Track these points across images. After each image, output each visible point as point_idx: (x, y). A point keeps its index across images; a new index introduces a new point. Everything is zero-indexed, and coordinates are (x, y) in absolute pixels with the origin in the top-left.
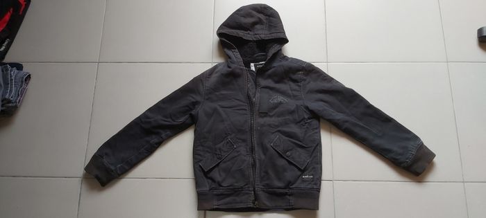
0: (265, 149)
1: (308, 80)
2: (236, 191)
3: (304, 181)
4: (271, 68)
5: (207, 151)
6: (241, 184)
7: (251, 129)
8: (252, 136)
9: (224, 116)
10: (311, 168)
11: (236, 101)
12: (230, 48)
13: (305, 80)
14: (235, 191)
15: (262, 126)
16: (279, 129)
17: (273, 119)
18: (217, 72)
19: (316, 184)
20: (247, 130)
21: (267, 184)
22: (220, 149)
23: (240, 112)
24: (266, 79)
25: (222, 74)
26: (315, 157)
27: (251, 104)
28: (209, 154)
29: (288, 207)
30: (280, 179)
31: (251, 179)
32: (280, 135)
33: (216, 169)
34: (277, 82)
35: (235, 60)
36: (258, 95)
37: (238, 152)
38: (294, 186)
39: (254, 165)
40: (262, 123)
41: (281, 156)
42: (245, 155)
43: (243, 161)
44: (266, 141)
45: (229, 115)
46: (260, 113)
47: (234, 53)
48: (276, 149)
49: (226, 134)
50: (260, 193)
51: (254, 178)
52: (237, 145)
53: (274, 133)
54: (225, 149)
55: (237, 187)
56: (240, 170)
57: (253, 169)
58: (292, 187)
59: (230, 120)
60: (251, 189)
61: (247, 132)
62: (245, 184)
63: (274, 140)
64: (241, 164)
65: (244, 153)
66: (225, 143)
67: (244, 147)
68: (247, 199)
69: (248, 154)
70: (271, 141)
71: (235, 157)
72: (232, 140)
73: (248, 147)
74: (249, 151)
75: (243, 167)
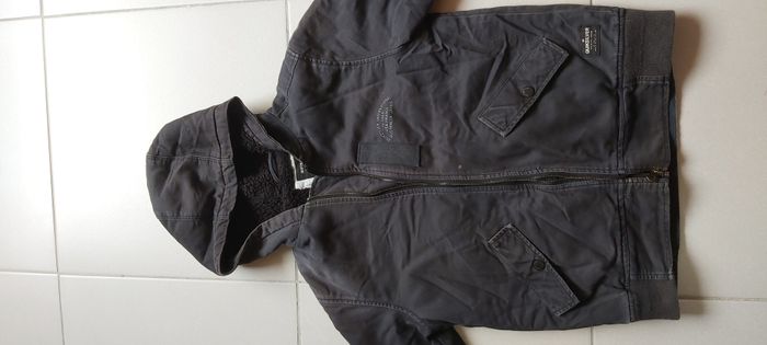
0: (517, 151)
1: (334, 47)
2: (627, 223)
3: (599, 50)
4: (306, 140)
5: (523, 297)
6: (608, 211)
7: (461, 185)
8: (478, 184)
9: (431, 253)
10: (560, 31)
11: (391, 222)
12: (258, 242)
13: (333, 54)
14: (627, 225)
15: (453, 158)
16: (460, 115)
17: (435, 131)
18: (321, 273)
19: (607, 20)
20: (465, 196)
21: (608, 143)
22: (518, 264)
23: (418, 213)
24: (333, 152)
25: (326, 261)
26: (532, 23)
27: (398, 186)
28: (531, 292)
29: (667, 90)
30: (593, 112)
31: (595, 184)
32: (475, 113)
33: (569, 273)
34: (341, 124)
35: (287, 229)
36: (375, 171)
37: (523, 218)
38: (613, 78)
39: (558, 179)
40: (447, 159)
41: (533, 109)
42: (530, 200)
43: (548, 206)
44: (494, 149)
45: (428, 241)
46: (420, 165)
47: (271, 231)
48: (515, 122)
49: (478, 249)
50: (631, 163)
51: (593, 177)
52: (505, 220)
53: (471, 129)
54: (517, 251)
55: (617, 221)
56: (571, 214)
57: (567, 181)
58: (614, 82)
59: (442, 239)
60: (621, 186)
61: (469, 197)
62: (607, 200)
63: (491, 129)
64: (556, 210)
65: (525, 203)
66: (500, 252)
67: (509, 204)
68: (647, 195)
69: (528, 192)
70: (493, 136)
71: (537, 225)
72: (493, 233)
73: (509, 194)
74: (518, 191)
75: (563, 206)
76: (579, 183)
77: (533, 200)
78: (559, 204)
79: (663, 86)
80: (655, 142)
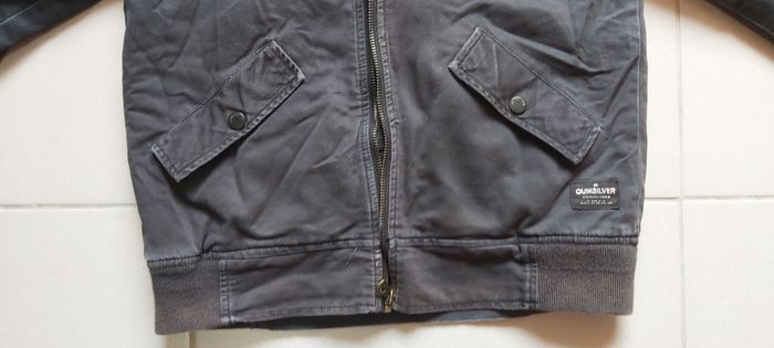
0: (424, 87)
2: (311, 254)
3: (581, 208)
5: (182, 94)
6: (330, 225)
8: (369, 25)
10: (610, 151)
14: (307, 253)
20: (349, 6)
21: (435, 224)
22: (237, 86)
26: (623, 110)
28: (190, 108)
29: (516, 306)
30: (482, 202)
31: (371, 205)
32: (487, 23)
33: (226, 168)
37: (315, 97)
39: (380, 151)
41: (490, 111)
42: (345, 109)
43: (337, 135)
44: (428, 52)
48: (472, 83)
49: (260, 22)
50: (406, 257)
51: (383, 201)
52: (311, 70)
53: (461, 16)
54: (259, 86)
55: (313, 239)
56: (326, 170)
57: (376, 166)
58: (531, 231)
60: (369, 243)
61: (348, 14)
62: (347, 223)
63: (461, 47)
64: (330, 147)
65: (340, 101)
66: (257, 60)
67: (338, 78)
68: (356, 282)
69: (357, 107)
70: (451, 49)
71: (304, 119)
72: (288, 48)
73: (353, 78)
74: (359, 92)
75: (337, 157)
76: (373, 181)
77: (345, 114)
78: (338, 153)
79: (523, 301)
80: (435, 292)
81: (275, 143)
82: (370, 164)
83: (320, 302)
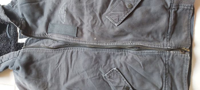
0: (122, 33)
2: (169, 72)
4: (24, 19)
6: (161, 65)
7: (95, 47)
9: (77, 79)
11: (61, 62)
15: (92, 34)
16: (98, 14)
17: (85, 21)
18: (24, 83)
20: (96, 53)
21: (163, 34)
22: (117, 87)
23: (74, 59)
24: (37, 26)
25: (26, 78)
27: (66, 45)
29: (192, 12)
30: (158, 19)
31: (156, 52)
32: (104, 14)
34: (42, 13)
35: (10, 61)
36: (55, 37)
37: (121, 65)
39: (139, 48)
40: (89, 34)
41: (131, 15)
42: (125, 57)
43: (133, 60)
44: (111, 32)
45: (77, 73)
46: (77, 36)
47: (3, 61)
48: (122, 20)
49: (99, 78)
50: (173, 44)
51: (155, 49)
52: (113, 66)
53: (102, 21)
54: (117, 81)
55: (165, 71)
56: (144, 65)
57: (143, 50)
58: (169, 5)
59: (83, 72)
60: (167, 54)
61: (98, 53)
62: (161, 60)
63: (111, 22)
64: (137, 63)
65: (123, 58)
66: (110, 80)
67: (116, 58)
68: (179, 59)
69: (125, 53)
70: (111, 25)
71: (128, 69)
72: (107, 71)
73: (116, 53)
74: (120, 52)
75: (140, 61)
76: (148, 51)
77: (127, 57)
78: (139, 60)
79: (190, 9)
80: (184, 36)
81: (134, 78)
82: (143, 51)
83: (184, 71)
